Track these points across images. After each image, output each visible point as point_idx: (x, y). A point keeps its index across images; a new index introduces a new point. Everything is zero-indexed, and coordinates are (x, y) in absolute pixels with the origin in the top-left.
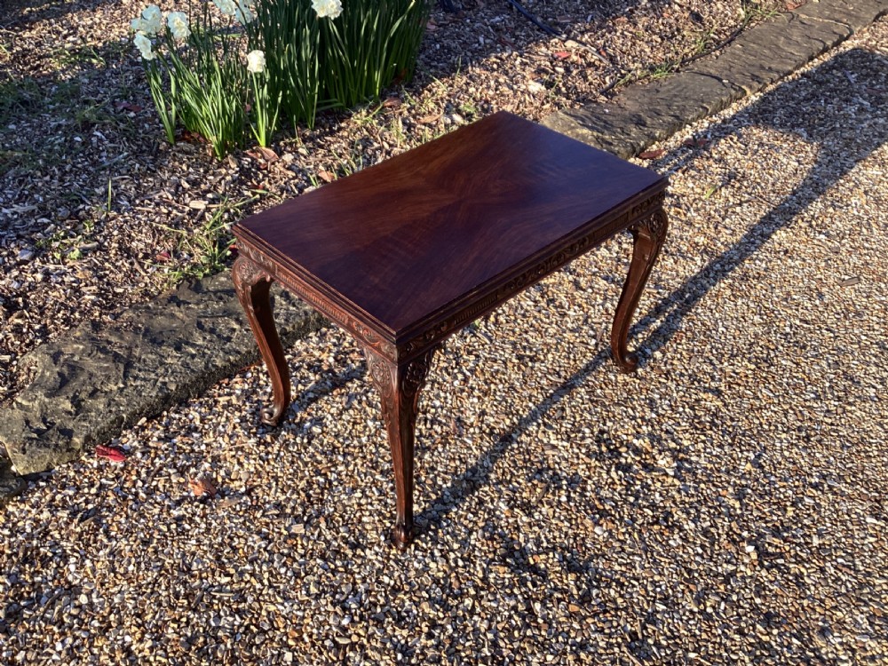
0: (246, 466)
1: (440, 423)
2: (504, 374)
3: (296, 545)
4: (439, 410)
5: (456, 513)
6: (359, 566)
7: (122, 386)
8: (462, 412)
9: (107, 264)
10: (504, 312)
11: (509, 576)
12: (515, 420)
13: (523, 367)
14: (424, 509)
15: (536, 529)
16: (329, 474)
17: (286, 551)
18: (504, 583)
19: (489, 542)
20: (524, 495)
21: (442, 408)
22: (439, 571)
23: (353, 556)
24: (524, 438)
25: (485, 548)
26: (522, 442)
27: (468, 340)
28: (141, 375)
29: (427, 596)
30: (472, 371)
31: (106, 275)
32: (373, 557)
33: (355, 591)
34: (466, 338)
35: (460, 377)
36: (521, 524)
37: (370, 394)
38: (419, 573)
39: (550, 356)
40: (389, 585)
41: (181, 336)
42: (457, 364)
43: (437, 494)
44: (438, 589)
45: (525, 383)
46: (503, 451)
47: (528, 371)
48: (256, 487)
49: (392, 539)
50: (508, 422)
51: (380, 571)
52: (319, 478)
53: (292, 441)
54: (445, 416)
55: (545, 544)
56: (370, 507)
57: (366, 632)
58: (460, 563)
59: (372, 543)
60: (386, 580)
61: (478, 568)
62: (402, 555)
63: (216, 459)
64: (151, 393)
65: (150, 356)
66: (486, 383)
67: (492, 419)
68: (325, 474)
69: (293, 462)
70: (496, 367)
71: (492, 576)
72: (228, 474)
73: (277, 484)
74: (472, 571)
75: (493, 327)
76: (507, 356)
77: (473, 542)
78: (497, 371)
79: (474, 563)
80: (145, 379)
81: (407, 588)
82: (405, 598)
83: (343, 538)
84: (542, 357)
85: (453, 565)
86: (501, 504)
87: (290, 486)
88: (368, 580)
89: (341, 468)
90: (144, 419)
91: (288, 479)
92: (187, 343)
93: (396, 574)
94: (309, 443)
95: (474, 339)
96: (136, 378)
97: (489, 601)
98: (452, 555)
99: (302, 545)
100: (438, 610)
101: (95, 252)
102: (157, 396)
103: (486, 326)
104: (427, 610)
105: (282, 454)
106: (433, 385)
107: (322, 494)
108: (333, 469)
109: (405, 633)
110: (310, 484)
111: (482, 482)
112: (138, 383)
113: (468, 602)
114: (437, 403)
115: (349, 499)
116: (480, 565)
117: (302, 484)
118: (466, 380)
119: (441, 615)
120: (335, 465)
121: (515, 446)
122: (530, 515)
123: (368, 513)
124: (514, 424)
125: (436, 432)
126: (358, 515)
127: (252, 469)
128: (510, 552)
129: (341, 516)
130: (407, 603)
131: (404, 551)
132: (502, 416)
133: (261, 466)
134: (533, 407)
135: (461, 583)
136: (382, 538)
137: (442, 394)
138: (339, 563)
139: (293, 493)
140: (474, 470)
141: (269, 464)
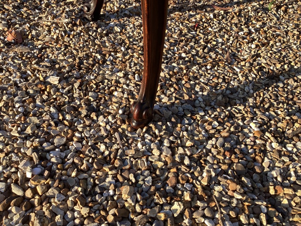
0: (52, 34)
1: (217, 53)
2: (284, 38)
3: (44, 91)
4: (220, 45)
5: (202, 117)
6: (85, 127)
8: (239, 51)
10: (293, 7)
11: (240, 197)
12: (286, 67)
14: (173, 104)
15: (286, 159)
16: (107, 55)
17: (31, 92)
18: (230, 203)
19: (227, 154)
20: (280, 125)
21: (223, 44)
22: (160, 160)
23: (86, 116)
24: (291, 81)
25: (221, 157)
26: (288, 84)
27: (260, 14)
29: (134, 181)
30: (257, 30)
32: (103, 124)
33: (65, 147)
34: (258, 12)
35: (246, 30)
36: (268, 148)
38: (138, 154)
40: (103, 153)
42: (246, 24)
43: (190, 97)
44: (149, 178)
46: (268, 85)
48: (49, 47)
49: (127, 116)
50: (279, 66)
51: (101, 139)
52: (97, 55)
53: (94, 29)
54: (223, 50)
55: (293, 179)
56: (125, 86)
57: (44, 192)
58: (187, 161)
59: (109, 113)
60: (102, 147)
61: (205, 174)
62: (130, 132)
63: (37, 25)
66: (266, 39)
67: (264, 61)
68: (105, 55)
69: (86, 41)
70: (278, 33)
71: (218, 188)
72: (38, 35)
73: (65, 50)
74: (196, 174)
75: (282, 14)
76: (289, 29)
77: (209, 147)
78: (278, 35)
79: (202, 168)
81: (117, 163)
82: (110, 173)
83: (88, 100)
85: (177, 159)
86: (252, 125)
87: (72, 53)
88: (84, 142)
89: (119, 55)
91: (75, 49)
93: (115, 147)
94: (107, 35)
95: (264, 15)
97: (204, 216)
98: (181, 151)
99: (49, 93)
100: (137, 201)
103: (277, 11)
104: (125, 196)
105: (82, 34)
106: (221, 30)
107: (93, 66)
108: (112, 53)
109: (85, 211)
110: (88, 56)
111: (238, 101)
113: (177, 207)
114: (220, 40)
115: (111, 75)
116: (208, 171)
117: (82, 55)
118: (250, 33)
119: (138, 209)
120: (116, 52)
121: (281, 85)
122: (282, 144)
123: (120, 90)
124: (284, 69)
125: (211, 57)
126: (112, 88)
127: (55, 37)
128: (249, 171)
129: (96, 84)
130: (109, 179)
131: (134, 130)
132: (274, 61)
133: (62, 36)
135: (178, 182)
136: (120, 112)
137: (226, 36)
138: (68, 117)
139: (70, 58)
140: (234, 91)
141: (69, 36)
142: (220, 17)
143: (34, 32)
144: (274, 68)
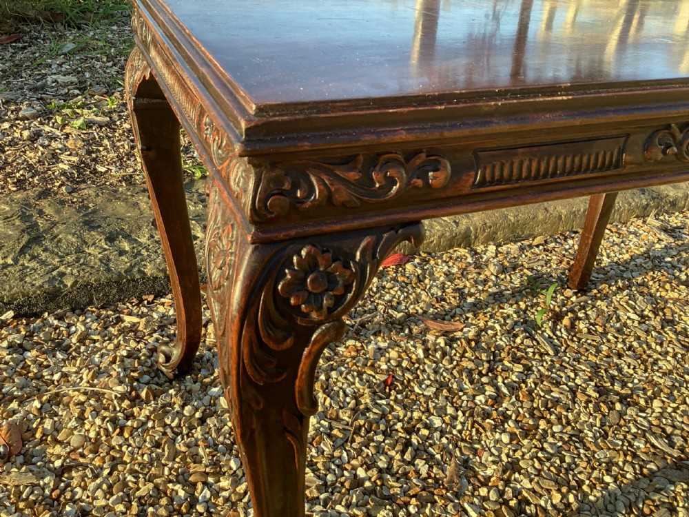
0: (87, 426)
1: (430, 459)
2: (568, 410)
4: (437, 435)
7: (10, 261)
8: (475, 452)
9: (106, 142)
10: (587, 316)
12: (571, 498)
13: (604, 408)
16: (200, 486)
21: (443, 433)
27: (518, 341)
28: (44, 256)
30: (514, 389)
31: (98, 151)
34: (516, 336)
35: (490, 391)
37: (334, 374)
39: (656, 403)
41: (126, 227)
42: (490, 370)
45: (605, 436)
47: (613, 417)
48: (77, 466)
50: (557, 498)
52: (178, 487)
53: (177, 408)
54: (444, 449)
63: (56, 399)
64: (38, 280)
65: (70, 237)
66: (532, 415)
67: (526, 484)
68: (194, 485)
69: (157, 445)
70: (555, 395)
72: (57, 429)
73: (110, 474)
75: (565, 335)
76: (578, 381)
78: (557, 402)
80: (43, 263)
84: (642, 402)
87: (125, 484)
89: (225, 483)
90: (10, 314)
91: (132, 472)
92: (127, 237)
94: (202, 421)
95: (528, 342)
96: (33, 258)
101: (101, 127)
102: (41, 286)
103: (554, 330)
105: (150, 424)
106: (439, 390)
108: (211, 480)
110: (159, 492)
112: (33, 264)
114: (437, 422)
117: (145, 489)
118: (497, 399)
120: (218, 474)
124: (568, 505)
125: (418, 473)
127: (92, 435)
132: (547, 484)
133: (108, 434)
134: (612, 486)
137: (450, 410)
139: (120, 500)
141: (121, 434)
142: (438, 355)
143: (48, 424)
144: (546, 502)
